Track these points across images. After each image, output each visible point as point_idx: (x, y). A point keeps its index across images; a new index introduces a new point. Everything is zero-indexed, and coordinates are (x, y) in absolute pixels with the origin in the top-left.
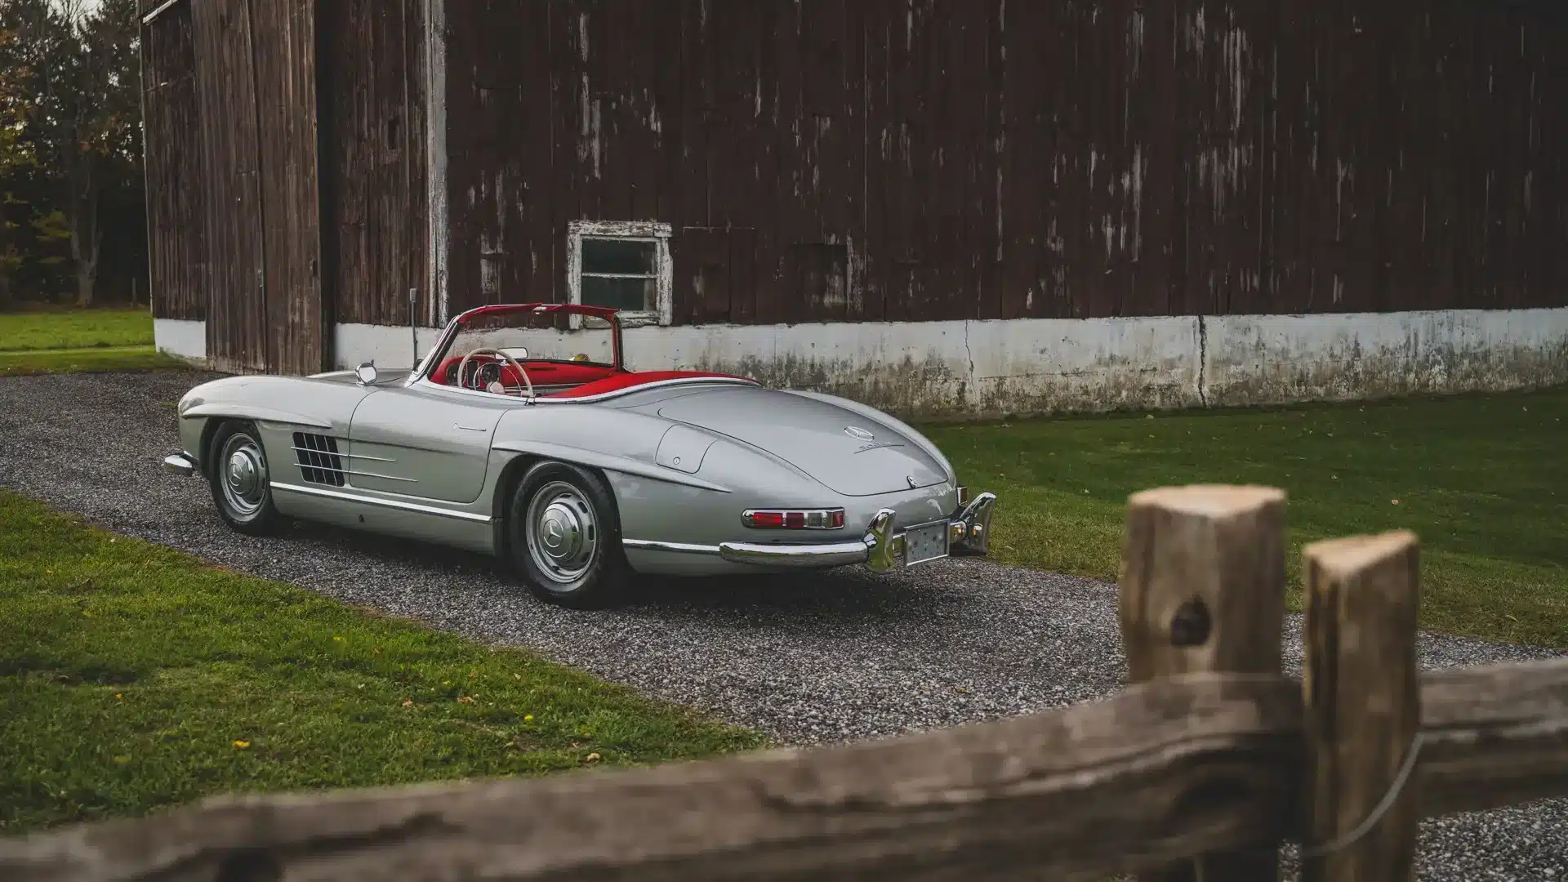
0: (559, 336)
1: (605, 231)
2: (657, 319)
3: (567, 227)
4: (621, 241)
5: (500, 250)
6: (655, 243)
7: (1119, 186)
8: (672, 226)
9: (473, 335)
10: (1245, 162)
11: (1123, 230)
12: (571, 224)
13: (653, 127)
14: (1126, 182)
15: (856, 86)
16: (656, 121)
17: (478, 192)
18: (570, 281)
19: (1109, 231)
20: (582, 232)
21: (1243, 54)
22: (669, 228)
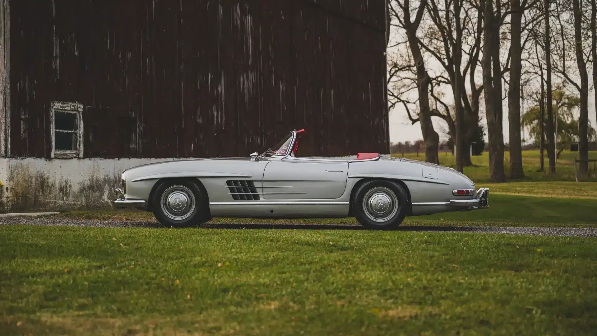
0: (45, 162)
1: (63, 107)
2: (78, 154)
3: (50, 104)
4: (66, 113)
5: (27, 116)
6: (76, 114)
7: (218, 90)
8: (83, 105)
9: (18, 160)
10: (254, 80)
11: (219, 113)
12: (52, 103)
13: (76, 53)
14: (220, 89)
15: (138, 35)
16: (77, 51)
17: (20, 85)
18: (51, 134)
19: (215, 113)
20: (55, 107)
21: (251, 26)
22: (82, 106)
